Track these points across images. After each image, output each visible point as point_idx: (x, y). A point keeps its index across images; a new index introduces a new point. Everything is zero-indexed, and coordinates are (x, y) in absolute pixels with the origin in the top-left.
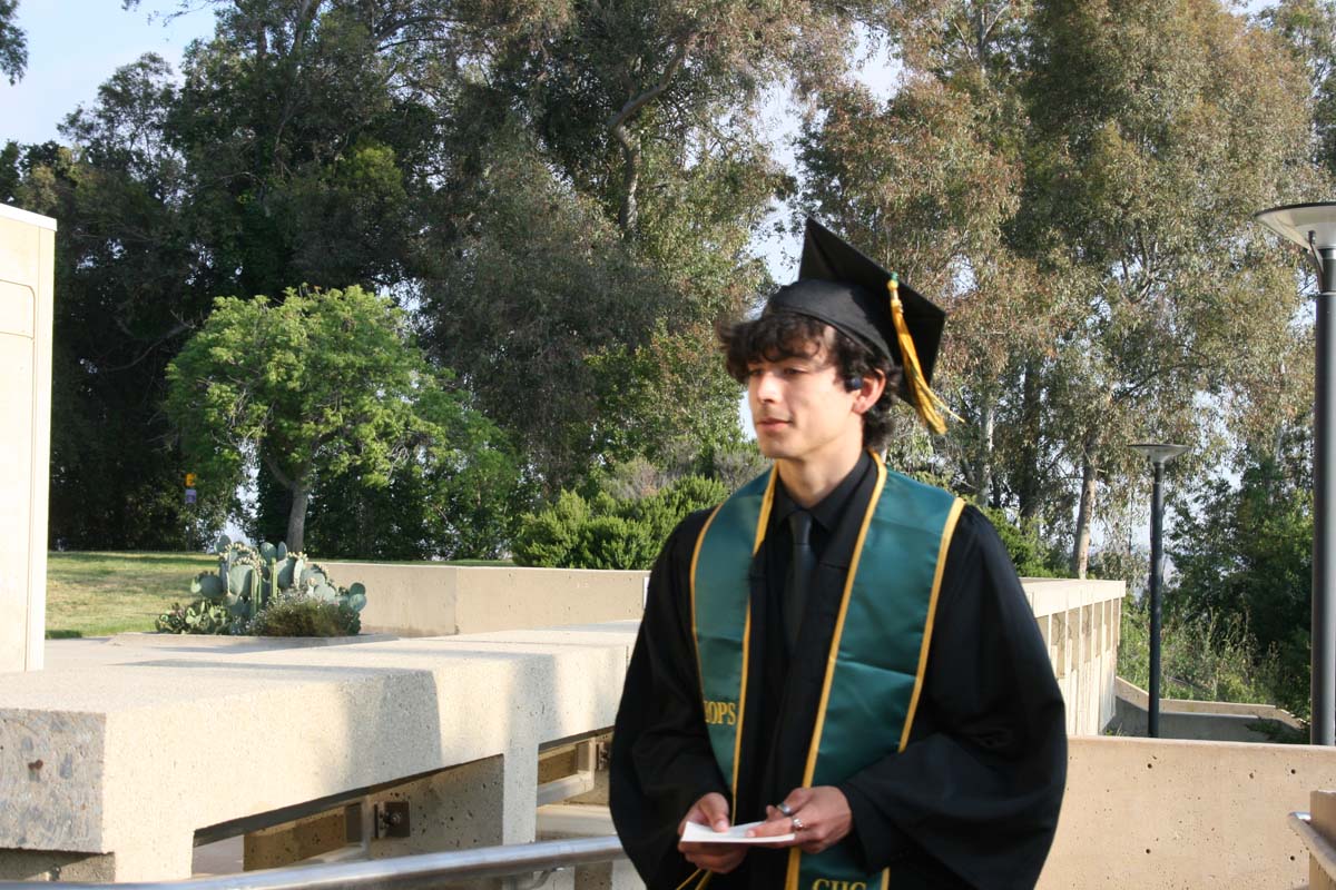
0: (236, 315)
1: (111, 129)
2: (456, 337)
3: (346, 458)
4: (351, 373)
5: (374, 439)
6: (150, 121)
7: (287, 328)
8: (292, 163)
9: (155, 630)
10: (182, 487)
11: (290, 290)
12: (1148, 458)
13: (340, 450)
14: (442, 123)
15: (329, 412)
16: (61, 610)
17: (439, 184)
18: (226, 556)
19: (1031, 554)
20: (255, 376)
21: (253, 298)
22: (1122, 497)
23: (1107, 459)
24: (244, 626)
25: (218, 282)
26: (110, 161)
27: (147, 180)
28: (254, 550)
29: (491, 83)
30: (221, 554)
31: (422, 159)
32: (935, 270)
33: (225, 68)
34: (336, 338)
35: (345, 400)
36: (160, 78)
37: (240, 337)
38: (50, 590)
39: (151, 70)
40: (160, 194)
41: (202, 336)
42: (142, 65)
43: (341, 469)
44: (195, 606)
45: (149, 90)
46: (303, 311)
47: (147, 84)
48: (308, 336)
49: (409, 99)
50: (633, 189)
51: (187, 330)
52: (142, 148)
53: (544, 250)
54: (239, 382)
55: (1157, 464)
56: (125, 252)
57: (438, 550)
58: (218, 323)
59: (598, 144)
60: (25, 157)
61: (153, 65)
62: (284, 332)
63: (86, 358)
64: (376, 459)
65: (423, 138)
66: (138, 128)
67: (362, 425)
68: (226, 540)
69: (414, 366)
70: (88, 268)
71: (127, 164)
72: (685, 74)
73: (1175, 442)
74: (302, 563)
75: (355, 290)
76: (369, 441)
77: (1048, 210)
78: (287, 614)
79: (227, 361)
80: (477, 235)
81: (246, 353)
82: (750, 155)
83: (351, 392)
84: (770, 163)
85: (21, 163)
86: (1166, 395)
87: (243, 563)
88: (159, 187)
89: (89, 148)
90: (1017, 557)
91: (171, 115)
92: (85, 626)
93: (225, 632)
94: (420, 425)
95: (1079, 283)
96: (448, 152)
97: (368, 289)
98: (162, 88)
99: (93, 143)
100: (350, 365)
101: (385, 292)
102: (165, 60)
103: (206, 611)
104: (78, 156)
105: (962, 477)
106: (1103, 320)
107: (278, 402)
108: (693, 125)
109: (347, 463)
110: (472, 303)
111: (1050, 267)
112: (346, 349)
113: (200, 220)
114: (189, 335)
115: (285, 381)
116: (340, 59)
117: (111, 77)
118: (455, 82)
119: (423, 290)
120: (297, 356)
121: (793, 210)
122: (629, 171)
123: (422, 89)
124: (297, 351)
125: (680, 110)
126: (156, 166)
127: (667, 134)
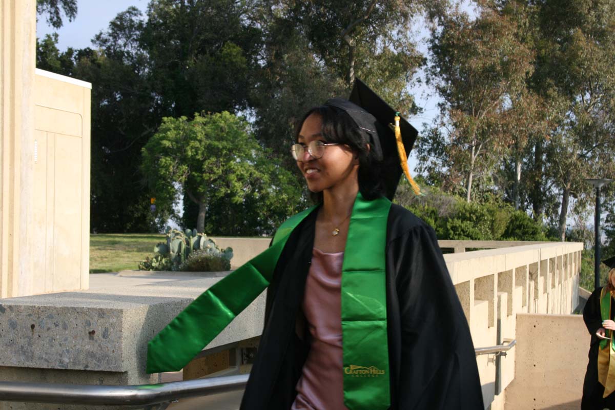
0: (173, 126)
1: (115, 41)
2: (272, 134)
3: (223, 190)
4: (224, 152)
5: (236, 181)
6: (132, 38)
7: (196, 131)
8: (196, 56)
9: (138, 269)
10: (149, 204)
11: (197, 114)
12: (594, 185)
13: (220, 186)
14: (264, 36)
15: (215, 169)
16: (96, 260)
17: (263, 64)
18: (169, 235)
19: (539, 231)
20: (181, 153)
21: (180, 117)
22: (582, 204)
23: (574, 186)
24: (178, 267)
25: (164, 111)
26: (115, 56)
27: (131, 65)
28: (182, 232)
29: (287, 17)
30: (167, 234)
31: (256, 53)
32: (494, 99)
33: (167, 13)
34: (218, 135)
35: (223, 163)
36: (137, 18)
37: (174, 135)
38: (91, 251)
39: (133, 14)
40: (138, 71)
41: (157, 136)
42: (129, 12)
43: (222, 195)
44: (156, 258)
45: (133, 24)
46: (203, 123)
47: (132, 21)
48: (205, 135)
49: (250, 25)
50: (353, 64)
51: (150, 133)
52: (130, 49)
53: (313, 93)
54: (174, 156)
55: (597, 188)
56: (122, 97)
57: (265, 231)
58: (164, 129)
59: (336, 44)
60: (77, 55)
61: (133, 12)
62: (194, 133)
63: (105, 146)
64: (237, 190)
65: (255, 43)
66: (127, 41)
67: (230, 175)
68: (169, 228)
69: (253, 147)
70: (105, 105)
71: (122, 57)
72: (376, 11)
73: (607, 178)
74: (204, 238)
75: (226, 113)
76: (233, 182)
77: (547, 70)
78: (197, 261)
79: (168, 146)
80: (281, 87)
81: (177, 142)
82: (406, 48)
83: (225, 160)
84: (416, 52)
85: (75, 58)
86: (602, 157)
87: (177, 238)
88: (137, 67)
89: (105, 50)
90: (533, 232)
91: (142, 34)
92: (107, 267)
93: (169, 269)
94: (257, 174)
95: (562, 104)
96: (267, 50)
97: (232, 112)
98: (138, 22)
99: (107, 48)
100: (224, 148)
101: (240, 114)
102: (139, 9)
103: (161, 260)
104: (100, 54)
105: (506, 195)
106: (571, 122)
107: (192, 165)
108: (379, 34)
109: (224, 192)
110: (279, 119)
111: (547, 97)
112: (223, 140)
113: (156, 81)
114: (151, 135)
115: (195, 155)
116: (218, 8)
117: (115, 18)
118: (270, 17)
119: (256, 113)
120: (200, 144)
121: (426, 73)
122: (350, 56)
123: (256, 20)
124: (200, 141)
125: (374, 28)
126: (136, 58)
127: (368, 39)
